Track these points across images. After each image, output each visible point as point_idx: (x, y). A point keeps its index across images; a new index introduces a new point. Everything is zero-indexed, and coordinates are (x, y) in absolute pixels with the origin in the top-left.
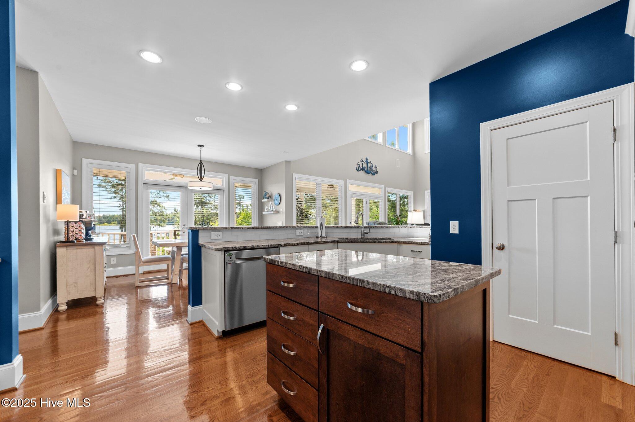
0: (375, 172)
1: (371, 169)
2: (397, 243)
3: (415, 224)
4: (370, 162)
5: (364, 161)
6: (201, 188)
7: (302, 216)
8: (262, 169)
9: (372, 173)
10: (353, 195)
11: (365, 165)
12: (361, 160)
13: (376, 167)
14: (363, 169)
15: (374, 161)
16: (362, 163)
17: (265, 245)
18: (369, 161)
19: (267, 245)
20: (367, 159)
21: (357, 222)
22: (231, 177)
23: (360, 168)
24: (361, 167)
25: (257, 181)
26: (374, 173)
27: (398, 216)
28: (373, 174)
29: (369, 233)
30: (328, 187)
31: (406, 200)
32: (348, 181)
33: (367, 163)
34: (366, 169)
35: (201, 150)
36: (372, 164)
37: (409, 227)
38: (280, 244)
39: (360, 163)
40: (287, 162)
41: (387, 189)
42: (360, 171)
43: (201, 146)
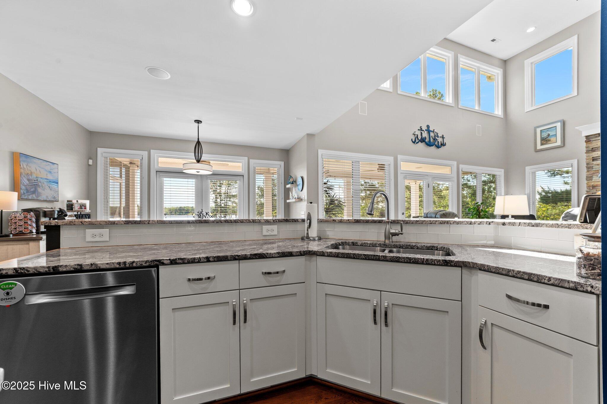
0: (442, 144)
1: (435, 139)
2: (461, 267)
3: (510, 217)
4: (434, 130)
5: (423, 129)
6: (198, 172)
7: (333, 205)
8: (288, 150)
9: (436, 146)
10: (407, 176)
11: (425, 135)
12: (420, 129)
13: (443, 137)
14: (423, 140)
15: (439, 129)
16: (422, 133)
17: (113, 263)
18: (431, 129)
19: (119, 263)
20: (428, 127)
21: (371, 211)
22: (251, 160)
23: (418, 139)
24: (420, 137)
25: (282, 163)
26: (440, 145)
27: (479, 204)
28: (438, 147)
29: (402, 234)
30: (378, 169)
31: (493, 185)
32: (400, 157)
33: (429, 131)
34: (427, 140)
35: (198, 127)
36: (437, 134)
37: (498, 224)
38: (159, 261)
39: (418, 133)
40: (310, 136)
41: (461, 166)
42: (417, 143)
43: (198, 122)
